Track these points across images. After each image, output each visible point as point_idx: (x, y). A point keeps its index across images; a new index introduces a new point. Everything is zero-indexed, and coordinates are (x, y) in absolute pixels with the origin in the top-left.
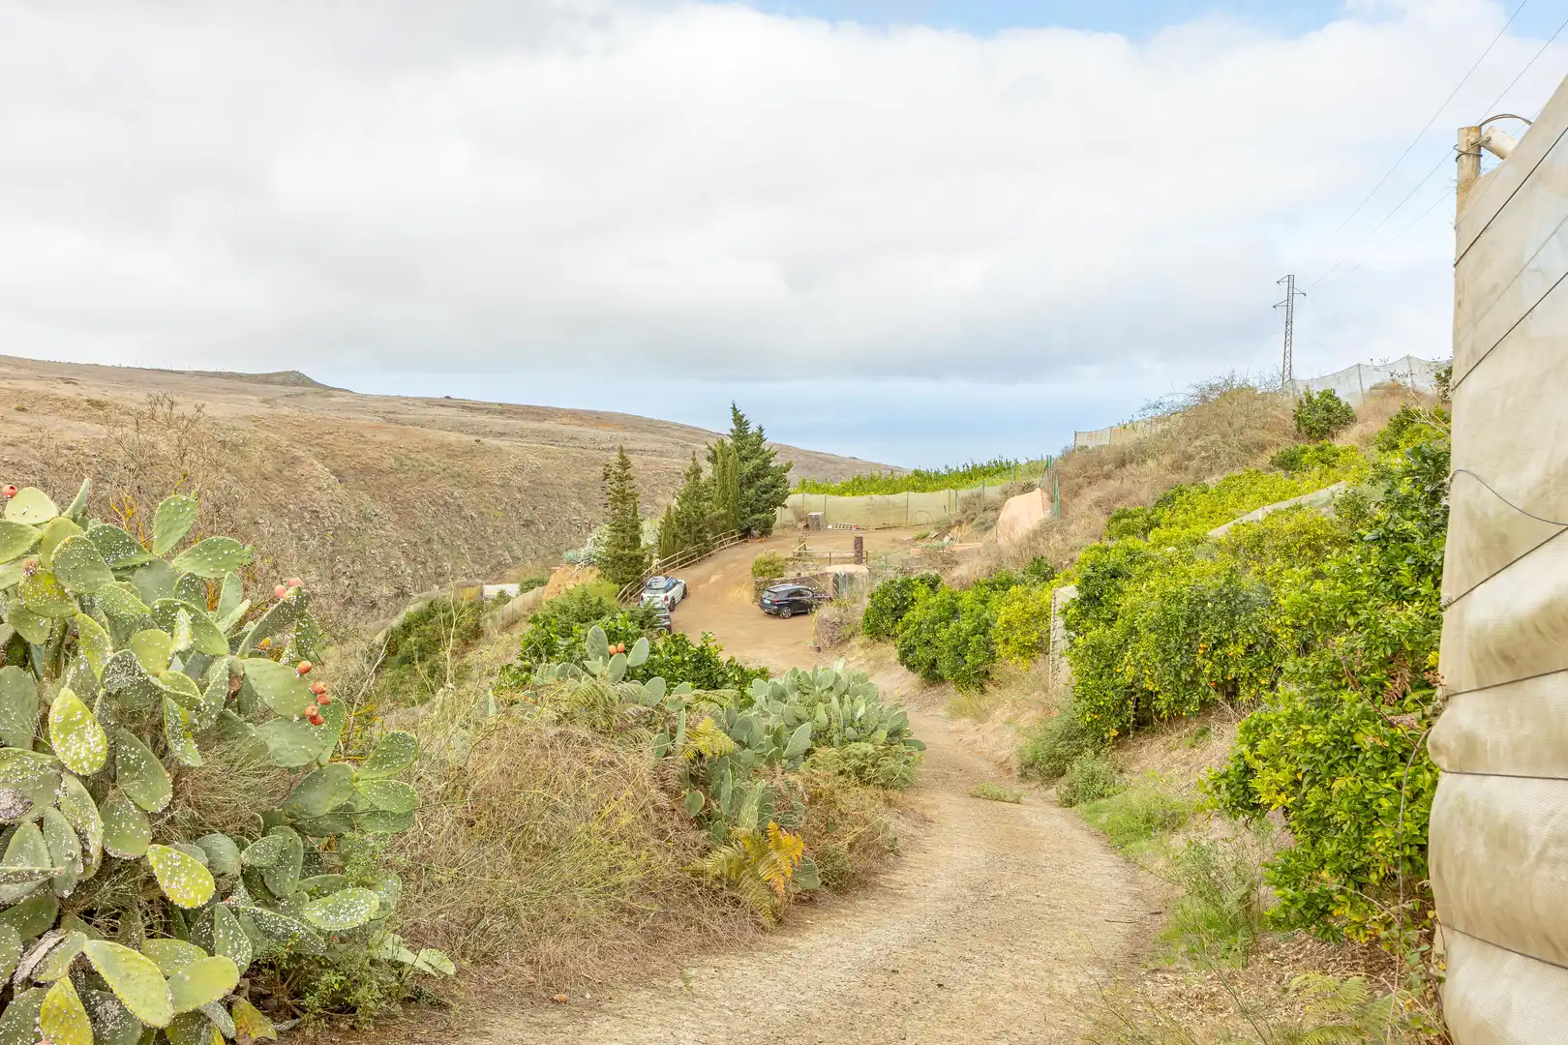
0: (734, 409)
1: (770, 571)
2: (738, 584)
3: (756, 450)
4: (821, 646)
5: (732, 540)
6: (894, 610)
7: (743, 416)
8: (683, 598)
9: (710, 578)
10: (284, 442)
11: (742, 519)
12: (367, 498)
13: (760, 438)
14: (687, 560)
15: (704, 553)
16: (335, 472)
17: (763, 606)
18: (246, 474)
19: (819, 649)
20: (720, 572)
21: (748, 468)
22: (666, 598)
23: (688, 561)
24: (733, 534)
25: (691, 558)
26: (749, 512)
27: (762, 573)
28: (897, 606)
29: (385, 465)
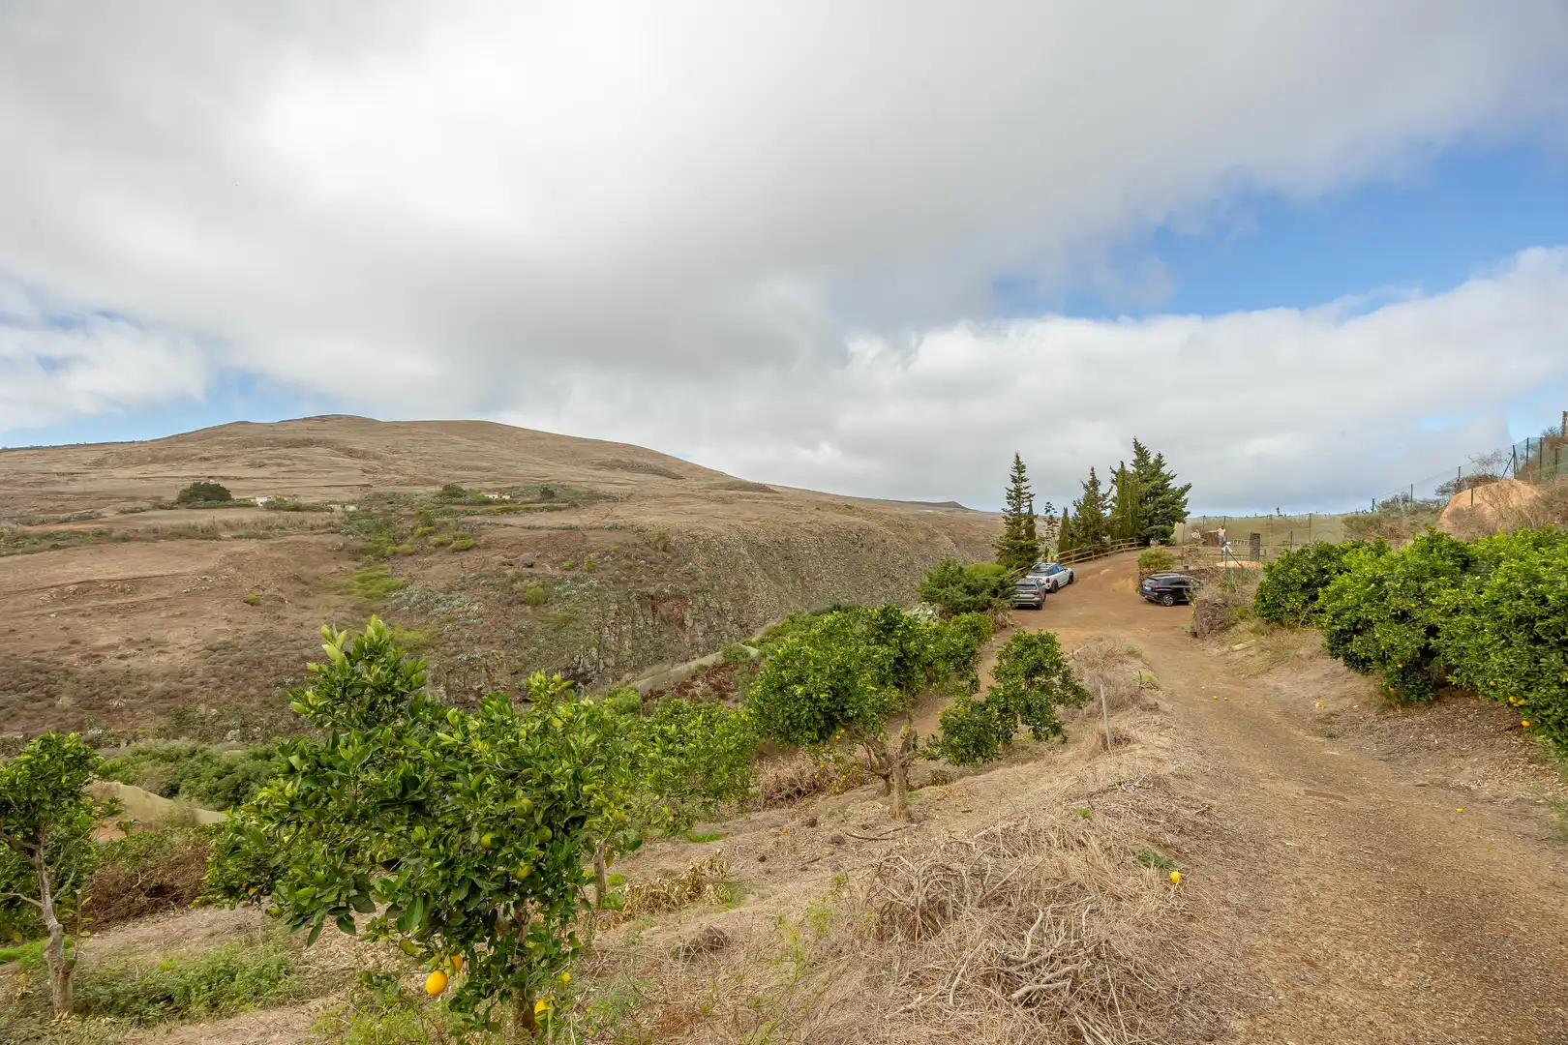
0: (1136, 443)
1: (1156, 563)
2: (1126, 577)
3: (1156, 474)
4: (1198, 631)
5: (1130, 546)
6: (1305, 586)
7: (1144, 448)
8: (1069, 583)
9: (1100, 571)
10: (931, 526)
11: (1141, 529)
12: (969, 554)
13: (1159, 463)
14: (1083, 556)
15: (1101, 552)
16: (954, 542)
17: (1143, 593)
18: (910, 540)
19: (1195, 635)
20: (1112, 567)
21: (1146, 488)
22: (1048, 581)
23: (1083, 558)
24: (1132, 541)
25: (1090, 554)
26: (1147, 524)
27: (1148, 566)
28: (1310, 580)
29: (979, 539)
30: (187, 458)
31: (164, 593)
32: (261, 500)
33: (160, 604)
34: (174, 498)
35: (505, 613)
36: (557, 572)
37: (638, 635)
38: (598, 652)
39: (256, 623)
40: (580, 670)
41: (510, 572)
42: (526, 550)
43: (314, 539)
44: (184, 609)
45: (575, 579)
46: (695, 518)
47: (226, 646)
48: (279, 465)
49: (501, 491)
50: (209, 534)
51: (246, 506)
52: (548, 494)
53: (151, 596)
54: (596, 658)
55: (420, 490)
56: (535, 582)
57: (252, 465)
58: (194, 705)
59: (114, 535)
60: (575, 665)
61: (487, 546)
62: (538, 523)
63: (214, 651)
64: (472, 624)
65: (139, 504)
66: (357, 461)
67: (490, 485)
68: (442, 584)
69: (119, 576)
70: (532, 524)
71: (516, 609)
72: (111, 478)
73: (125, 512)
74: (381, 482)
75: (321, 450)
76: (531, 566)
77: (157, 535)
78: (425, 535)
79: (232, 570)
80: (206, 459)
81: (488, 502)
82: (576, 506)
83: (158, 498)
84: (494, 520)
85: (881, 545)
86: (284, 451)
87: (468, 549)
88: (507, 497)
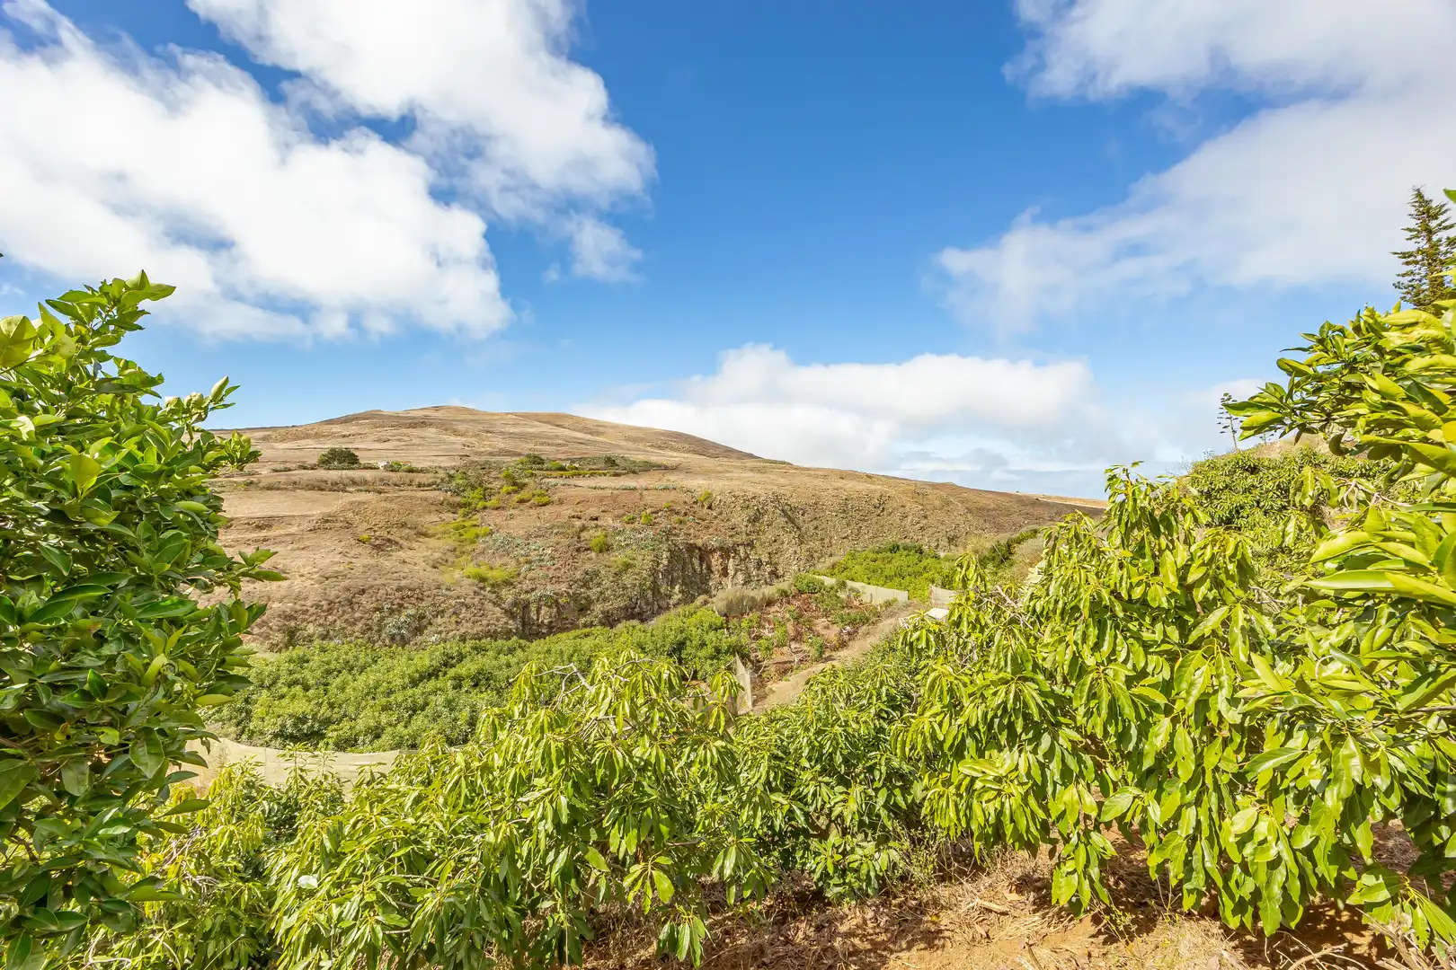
30: (332, 435)
31: (293, 529)
32: (381, 464)
33: (288, 539)
34: (315, 461)
35: (574, 558)
36: (618, 524)
37: (687, 581)
38: (653, 594)
39: (364, 558)
40: (637, 610)
41: (578, 523)
42: (592, 506)
43: (420, 494)
44: (307, 544)
45: (633, 530)
46: (735, 483)
47: (337, 576)
48: (399, 440)
49: (573, 461)
50: (337, 487)
51: (371, 468)
52: (611, 462)
53: (282, 532)
54: (651, 600)
55: (508, 459)
56: (599, 533)
57: (379, 441)
58: (305, 624)
59: (261, 485)
60: (633, 606)
61: (561, 502)
62: (602, 485)
63: (327, 578)
64: (545, 566)
65: (288, 465)
66: (459, 438)
67: (563, 456)
68: (521, 532)
69: (258, 515)
70: (598, 485)
71: (583, 556)
72: (273, 448)
73: (276, 471)
74: (476, 453)
75: (433, 430)
76: (597, 519)
77: (295, 485)
78: (509, 493)
79: (351, 515)
80: (344, 436)
81: (562, 469)
82: (634, 472)
83: (304, 462)
84: (567, 481)
85: (901, 510)
86: (404, 430)
87: (544, 505)
88: (577, 466)
